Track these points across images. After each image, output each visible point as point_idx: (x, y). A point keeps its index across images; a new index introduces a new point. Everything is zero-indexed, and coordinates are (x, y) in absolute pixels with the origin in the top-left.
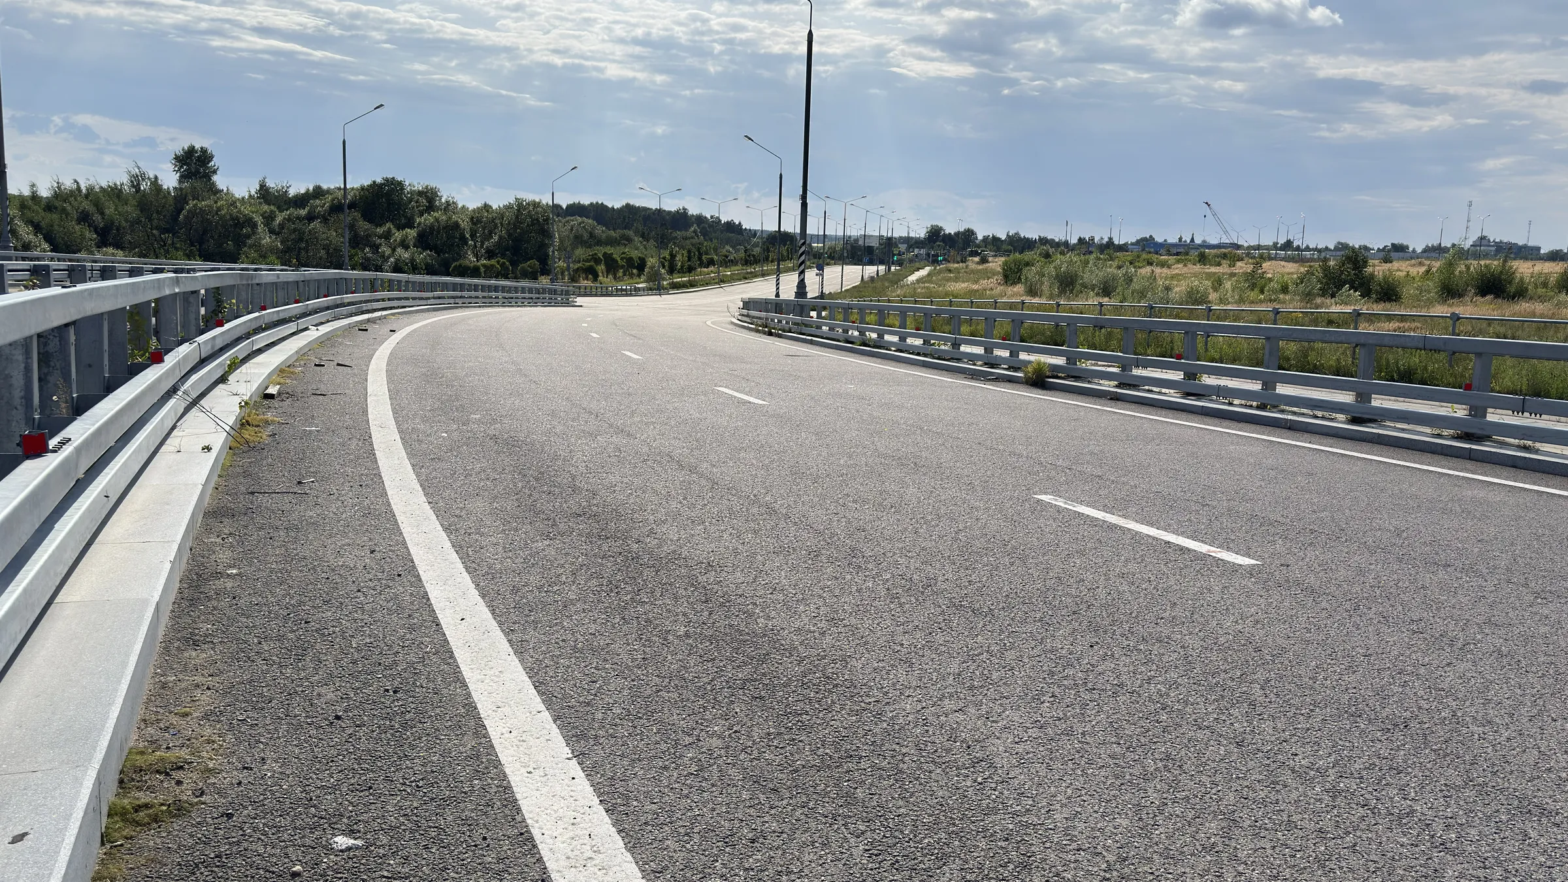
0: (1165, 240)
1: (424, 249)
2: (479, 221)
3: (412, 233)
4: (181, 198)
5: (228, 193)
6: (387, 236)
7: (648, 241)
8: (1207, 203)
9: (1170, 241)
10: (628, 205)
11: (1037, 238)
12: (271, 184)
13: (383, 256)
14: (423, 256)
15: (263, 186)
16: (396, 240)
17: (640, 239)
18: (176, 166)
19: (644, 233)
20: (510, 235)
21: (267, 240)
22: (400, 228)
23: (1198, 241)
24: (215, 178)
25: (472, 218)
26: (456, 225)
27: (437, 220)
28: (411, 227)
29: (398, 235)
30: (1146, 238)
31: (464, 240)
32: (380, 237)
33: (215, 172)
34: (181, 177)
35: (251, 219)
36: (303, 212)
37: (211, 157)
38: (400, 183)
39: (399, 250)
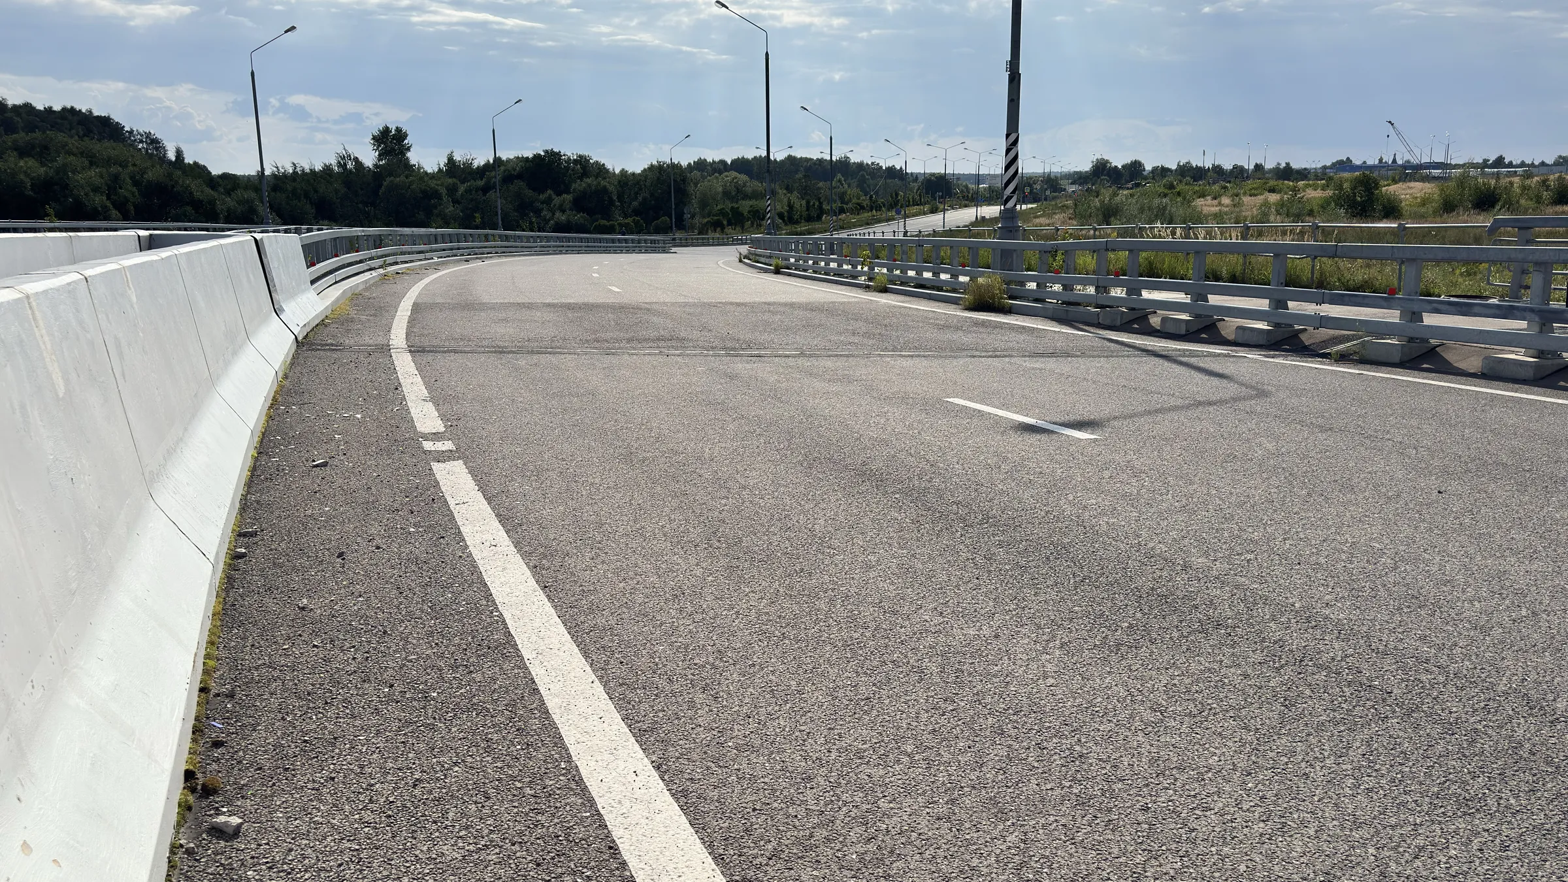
0: (1365, 162)
1: (579, 212)
2: (626, 184)
3: (568, 197)
4: (378, 174)
5: (419, 168)
6: (549, 201)
7: (792, 192)
8: (1390, 122)
9: (1370, 162)
10: (790, 156)
11: (1211, 166)
12: (457, 157)
13: (545, 220)
14: (578, 217)
15: (450, 160)
16: (555, 205)
17: (785, 191)
18: (375, 145)
19: (788, 186)
20: (652, 195)
21: (450, 209)
22: (559, 194)
23: (1400, 162)
24: (409, 155)
25: (619, 182)
26: (605, 190)
27: (589, 186)
28: (568, 192)
29: (557, 200)
30: (1342, 161)
31: (611, 202)
32: (542, 203)
33: (408, 149)
34: (379, 155)
35: (437, 191)
36: (481, 183)
37: (405, 136)
38: (558, 154)
39: (558, 214)
